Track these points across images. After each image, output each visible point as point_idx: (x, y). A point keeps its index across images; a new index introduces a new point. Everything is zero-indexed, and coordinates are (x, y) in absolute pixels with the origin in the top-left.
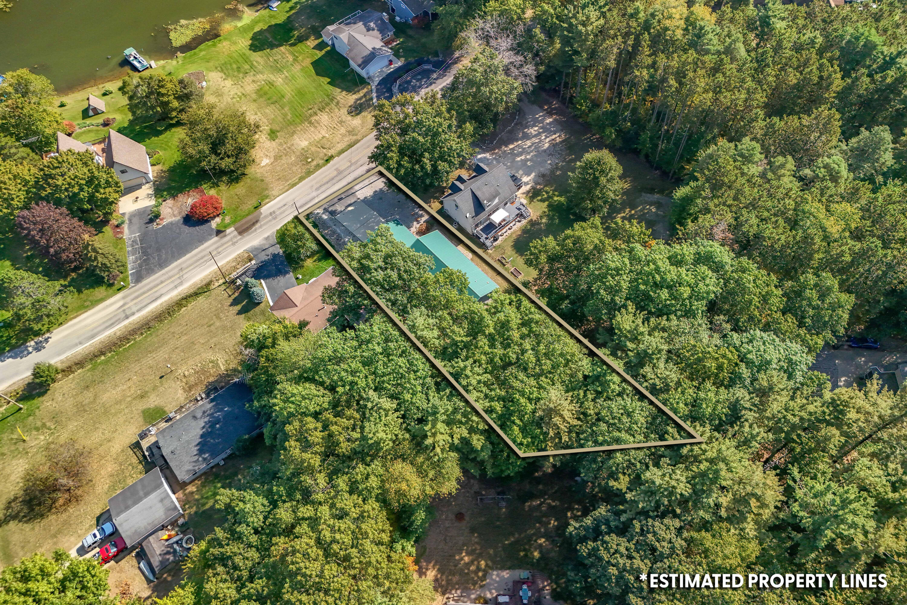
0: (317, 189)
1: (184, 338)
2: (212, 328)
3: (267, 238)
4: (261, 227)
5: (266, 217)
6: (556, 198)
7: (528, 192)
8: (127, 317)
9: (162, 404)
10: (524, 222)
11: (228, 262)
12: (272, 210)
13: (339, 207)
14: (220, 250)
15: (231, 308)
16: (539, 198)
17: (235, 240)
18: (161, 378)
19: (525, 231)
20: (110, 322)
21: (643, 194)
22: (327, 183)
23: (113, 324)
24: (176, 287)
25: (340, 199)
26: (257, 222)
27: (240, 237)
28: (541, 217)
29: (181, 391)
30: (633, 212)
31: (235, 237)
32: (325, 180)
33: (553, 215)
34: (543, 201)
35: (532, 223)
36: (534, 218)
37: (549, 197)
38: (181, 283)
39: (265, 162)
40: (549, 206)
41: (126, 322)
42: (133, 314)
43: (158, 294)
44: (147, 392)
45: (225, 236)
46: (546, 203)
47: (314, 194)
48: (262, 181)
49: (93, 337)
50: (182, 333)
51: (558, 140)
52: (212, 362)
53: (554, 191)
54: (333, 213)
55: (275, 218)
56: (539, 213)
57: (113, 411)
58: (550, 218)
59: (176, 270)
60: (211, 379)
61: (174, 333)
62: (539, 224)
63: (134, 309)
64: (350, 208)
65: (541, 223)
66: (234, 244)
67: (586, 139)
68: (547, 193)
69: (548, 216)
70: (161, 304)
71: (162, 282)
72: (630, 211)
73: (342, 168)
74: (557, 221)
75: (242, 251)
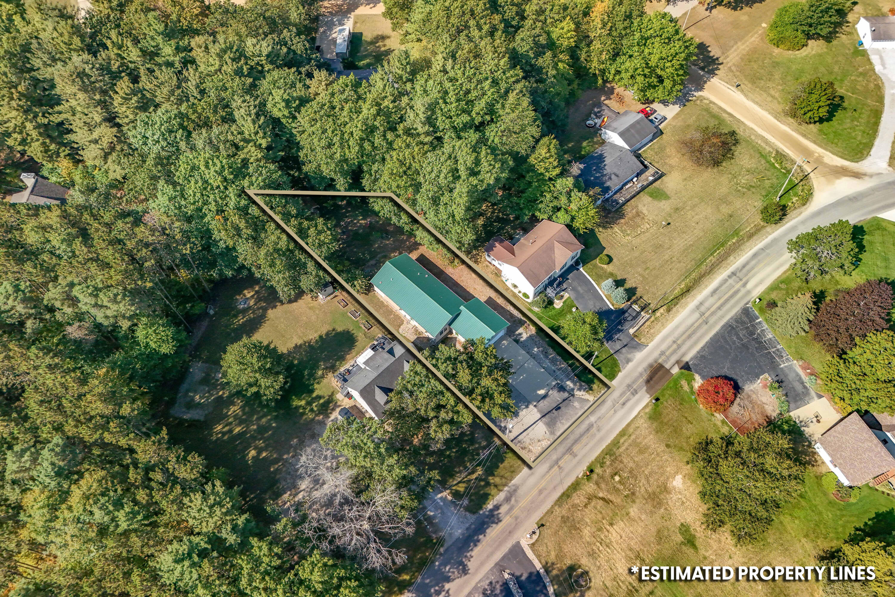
0: (591, 426)
1: (667, 257)
2: (644, 267)
3: (628, 361)
4: (641, 375)
5: (640, 388)
6: (303, 403)
7: (333, 410)
8: (734, 274)
9: (656, 203)
10: (342, 370)
11: (659, 332)
12: (637, 396)
13: (556, 396)
14: (675, 346)
15: (634, 285)
16: (322, 401)
17: (663, 357)
18: (669, 224)
19: (342, 359)
20: (747, 268)
21: (202, 419)
22: (582, 436)
23: (744, 266)
24: (701, 304)
25: (558, 408)
26: (648, 381)
27: (660, 361)
28: (323, 377)
29: (645, 211)
30: (221, 393)
31: (665, 361)
32: (584, 440)
33: (309, 379)
34: (319, 397)
35: (333, 368)
36: (330, 375)
37: (309, 403)
38: (698, 307)
39: (678, 482)
40: (312, 391)
41: (732, 269)
42: (730, 277)
43: (716, 297)
44: (675, 212)
45: (677, 362)
46: (314, 395)
47: (592, 419)
48: (668, 446)
49: (755, 255)
50: (672, 263)
51: (286, 496)
52: (628, 235)
53: (303, 414)
54: (562, 388)
55: (629, 386)
56: (325, 381)
57: (696, 199)
58: (312, 375)
59: (712, 321)
60: (622, 221)
61: (680, 262)
62: (326, 368)
63: (731, 281)
64: (542, 392)
65: (323, 369)
66: (663, 353)
67: (251, 500)
68: (312, 410)
69: (315, 379)
70: (706, 286)
71: (719, 308)
72: (224, 393)
73: (567, 457)
74: (306, 373)
75: (651, 345)
